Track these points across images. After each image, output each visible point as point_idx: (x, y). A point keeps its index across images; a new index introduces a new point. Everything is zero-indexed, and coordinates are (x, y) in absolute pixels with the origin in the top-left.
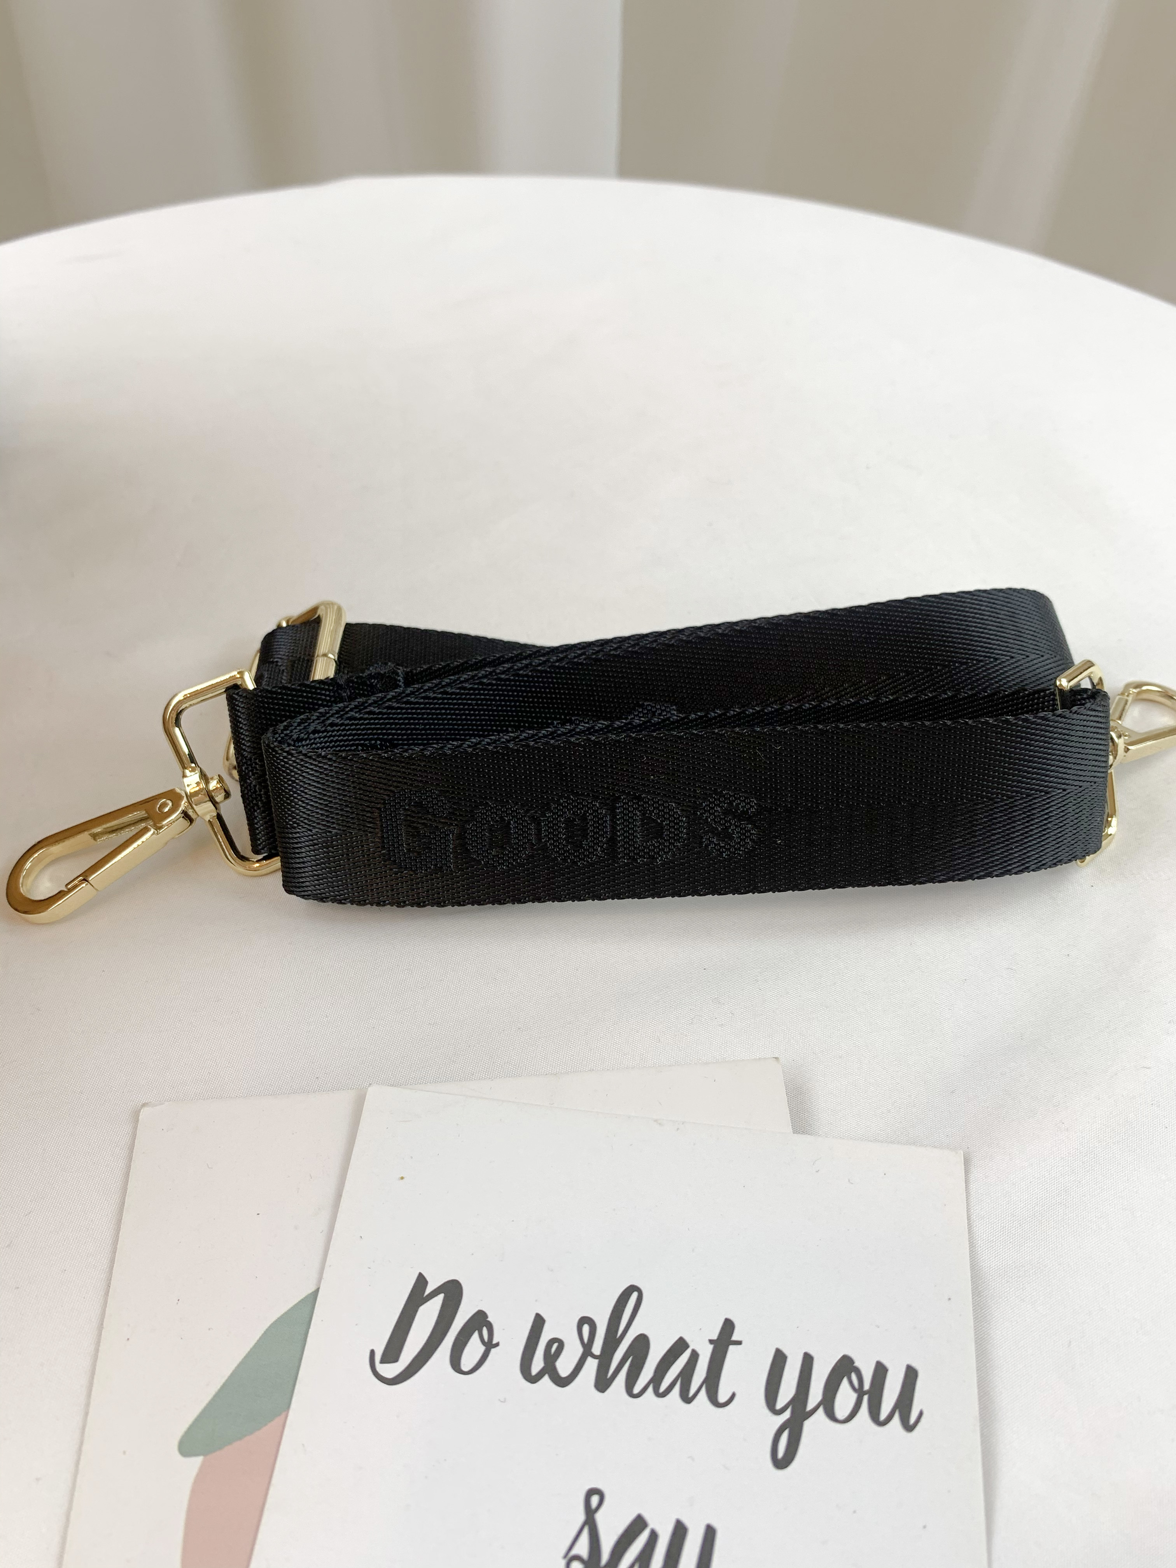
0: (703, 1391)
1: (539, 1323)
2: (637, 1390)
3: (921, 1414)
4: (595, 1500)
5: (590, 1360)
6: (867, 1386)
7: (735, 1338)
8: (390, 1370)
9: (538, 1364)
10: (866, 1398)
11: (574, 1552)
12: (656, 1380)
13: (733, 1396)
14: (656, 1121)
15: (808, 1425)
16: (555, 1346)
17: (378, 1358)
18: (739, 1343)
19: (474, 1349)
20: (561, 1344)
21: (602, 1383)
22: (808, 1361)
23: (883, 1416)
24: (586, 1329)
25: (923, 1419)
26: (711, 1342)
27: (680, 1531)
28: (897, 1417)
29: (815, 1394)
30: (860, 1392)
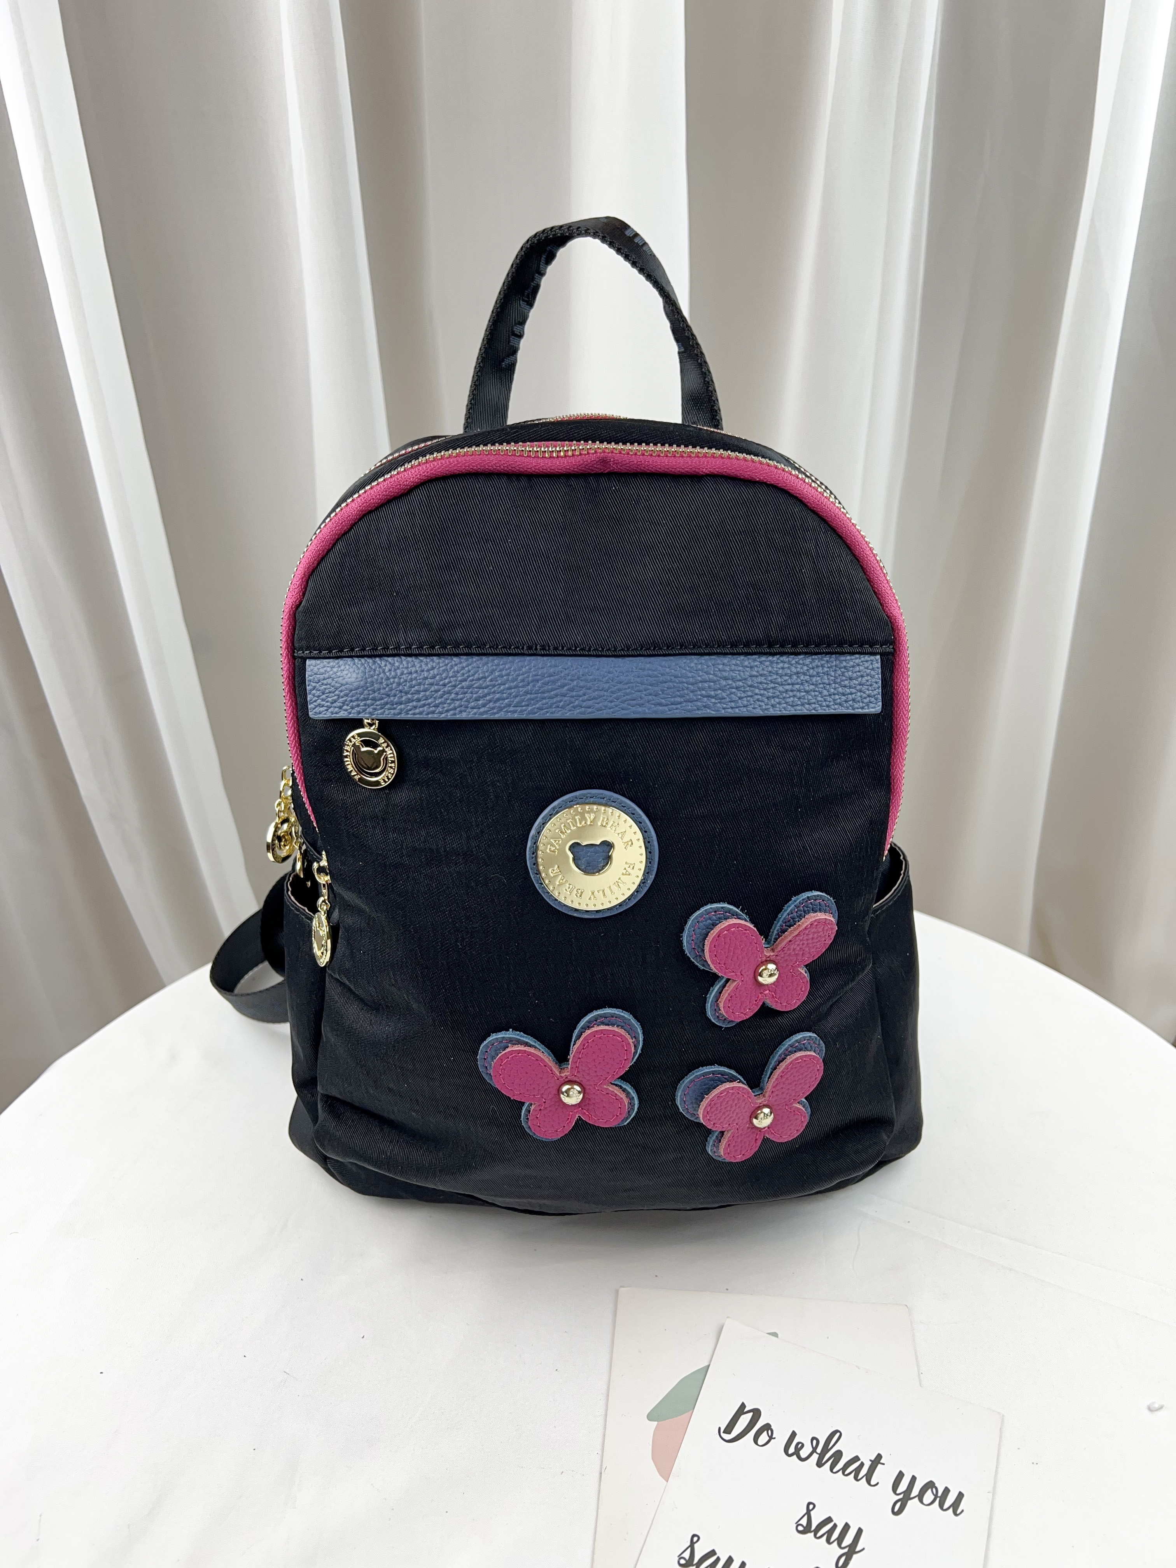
0: (865, 1478)
1: (794, 1434)
2: (834, 1470)
3: (963, 1511)
4: (811, 1507)
5: (815, 1454)
6: (940, 1494)
7: (881, 1461)
8: (727, 1437)
9: (792, 1450)
10: (938, 1499)
11: (799, 1523)
12: (844, 1469)
13: (878, 1483)
14: (857, 1366)
15: (910, 1502)
16: (800, 1445)
17: (722, 1430)
18: (884, 1464)
19: (764, 1438)
20: (803, 1445)
21: (820, 1464)
22: (914, 1479)
23: (945, 1507)
24: (815, 1442)
25: (963, 1514)
26: (871, 1460)
27: (847, 1527)
28: (951, 1509)
29: (915, 1492)
30: (936, 1496)
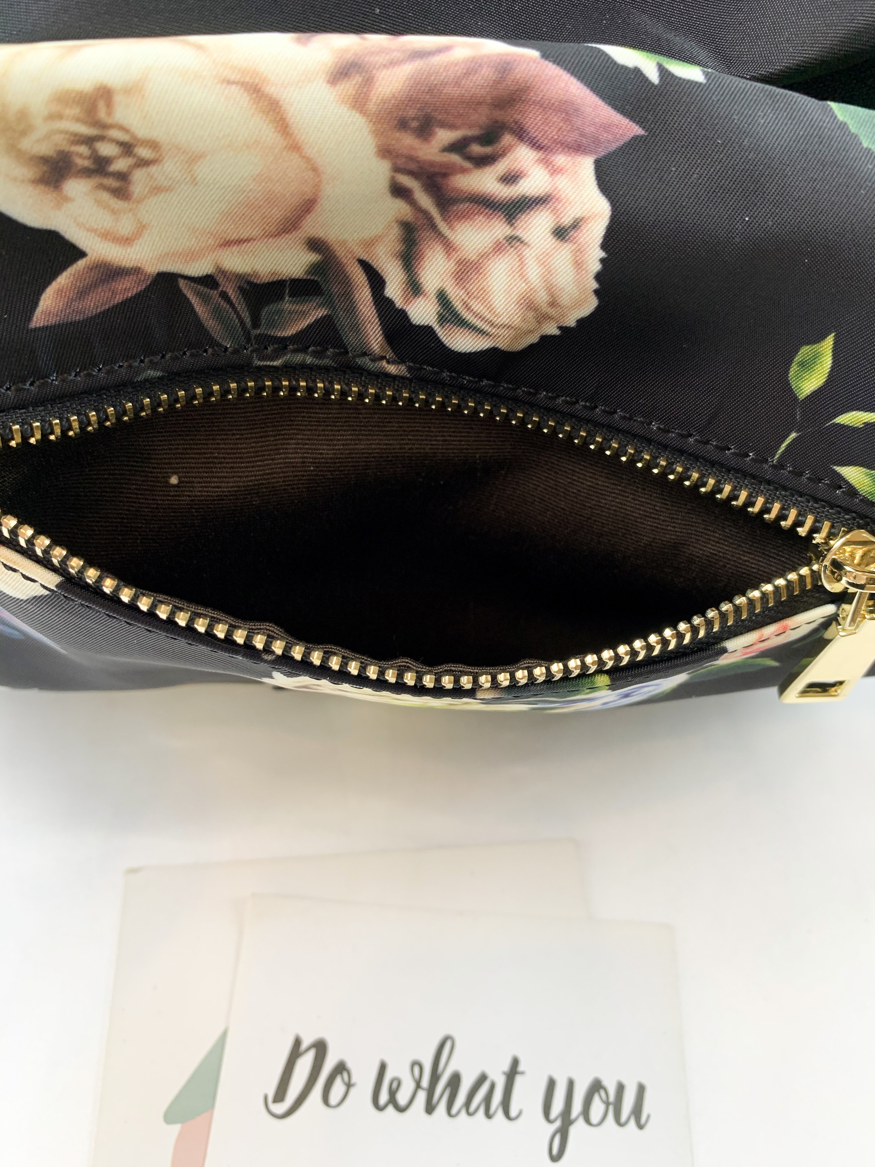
0: (500, 1109)
1: (383, 1068)
2: (454, 1111)
3: (648, 1117)
5: (420, 1091)
6: (611, 1099)
7: (520, 1070)
8: (280, 1108)
9: (384, 1097)
10: (611, 1109)
12: (467, 1104)
13: (521, 1112)
15: (572, 1129)
16: (395, 1083)
17: (270, 1099)
18: (522, 1073)
19: (338, 1088)
20: (400, 1082)
21: (429, 1108)
22: (571, 1084)
23: (623, 1120)
24: (417, 1070)
26: (504, 1073)
28: (633, 1120)
29: (577, 1107)
30: (607, 1104)
